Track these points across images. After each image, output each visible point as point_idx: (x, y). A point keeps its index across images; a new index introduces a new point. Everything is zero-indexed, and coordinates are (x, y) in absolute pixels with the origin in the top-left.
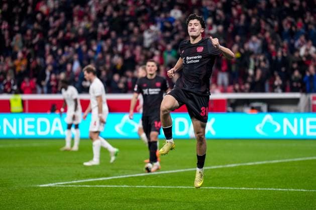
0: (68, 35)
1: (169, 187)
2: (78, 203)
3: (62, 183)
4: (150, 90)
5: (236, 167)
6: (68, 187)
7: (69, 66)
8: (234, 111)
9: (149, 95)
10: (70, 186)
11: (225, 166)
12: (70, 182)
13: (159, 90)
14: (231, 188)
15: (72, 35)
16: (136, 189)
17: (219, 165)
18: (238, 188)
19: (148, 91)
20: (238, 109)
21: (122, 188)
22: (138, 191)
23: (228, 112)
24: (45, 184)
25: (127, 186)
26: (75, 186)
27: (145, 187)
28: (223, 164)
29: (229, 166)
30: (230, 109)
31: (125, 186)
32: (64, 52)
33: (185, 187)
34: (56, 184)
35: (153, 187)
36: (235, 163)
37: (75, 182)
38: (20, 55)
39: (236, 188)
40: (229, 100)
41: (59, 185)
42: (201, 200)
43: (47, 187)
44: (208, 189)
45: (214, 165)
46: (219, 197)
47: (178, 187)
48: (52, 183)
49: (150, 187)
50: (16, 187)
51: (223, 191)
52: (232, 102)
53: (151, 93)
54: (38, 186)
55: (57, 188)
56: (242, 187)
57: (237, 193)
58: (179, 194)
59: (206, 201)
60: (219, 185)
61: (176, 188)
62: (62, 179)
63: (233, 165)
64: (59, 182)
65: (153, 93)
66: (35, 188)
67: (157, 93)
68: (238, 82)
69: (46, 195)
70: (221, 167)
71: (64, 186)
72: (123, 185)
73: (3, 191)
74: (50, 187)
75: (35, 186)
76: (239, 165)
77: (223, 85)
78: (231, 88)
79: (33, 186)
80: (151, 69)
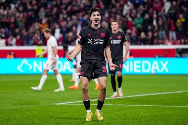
0: (74, 8)
1: (138, 105)
2: (80, 115)
3: (70, 103)
4: (114, 41)
5: (182, 93)
6: (74, 105)
7: (74, 28)
8: (181, 56)
9: (113, 44)
10: (75, 104)
11: (175, 92)
12: (75, 102)
13: (120, 41)
14: (179, 106)
15: (76, 8)
16: (117, 107)
17: (171, 91)
18: (184, 107)
19: (113, 42)
20: (184, 55)
21: (108, 106)
22: (118, 108)
23: (177, 57)
24: (60, 103)
25: (111, 105)
26: (78, 104)
27: (123, 105)
28: (174, 91)
29: (177, 92)
30: (178, 55)
31: (110, 105)
32: (71, 19)
33: (149, 106)
34: (67, 103)
35: (128, 105)
36: (182, 90)
37: (78, 102)
38: (44, 21)
39: (182, 107)
40: (177, 49)
41: (68, 103)
42: (159, 114)
43: (61, 105)
44: (164, 107)
45: (168, 91)
46: (171, 112)
47: (144, 105)
48: (64, 102)
49: (126, 105)
50: (42, 105)
51: (174, 108)
52: (180, 50)
53: (114, 43)
54: (55, 104)
55: (67, 106)
56: (186, 106)
57: (183, 109)
58: (145, 110)
59: (163, 115)
60: (171, 104)
61: (143, 106)
62: (71, 100)
63: (180, 92)
64: (68, 102)
65: (116, 43)
66: (53, 106)
67: (119, 43)
68: (183, 38)
69: (60, 110)
70: (172, 92)
71: (71, 104)
72: (109, 104)
73: (33, 107)
74: (63, 105)
75: (53, 104)
76: (184, 91)
77: (173, 39)
78: (179, 41)
79: (52, 104)
80: (114, 27)
